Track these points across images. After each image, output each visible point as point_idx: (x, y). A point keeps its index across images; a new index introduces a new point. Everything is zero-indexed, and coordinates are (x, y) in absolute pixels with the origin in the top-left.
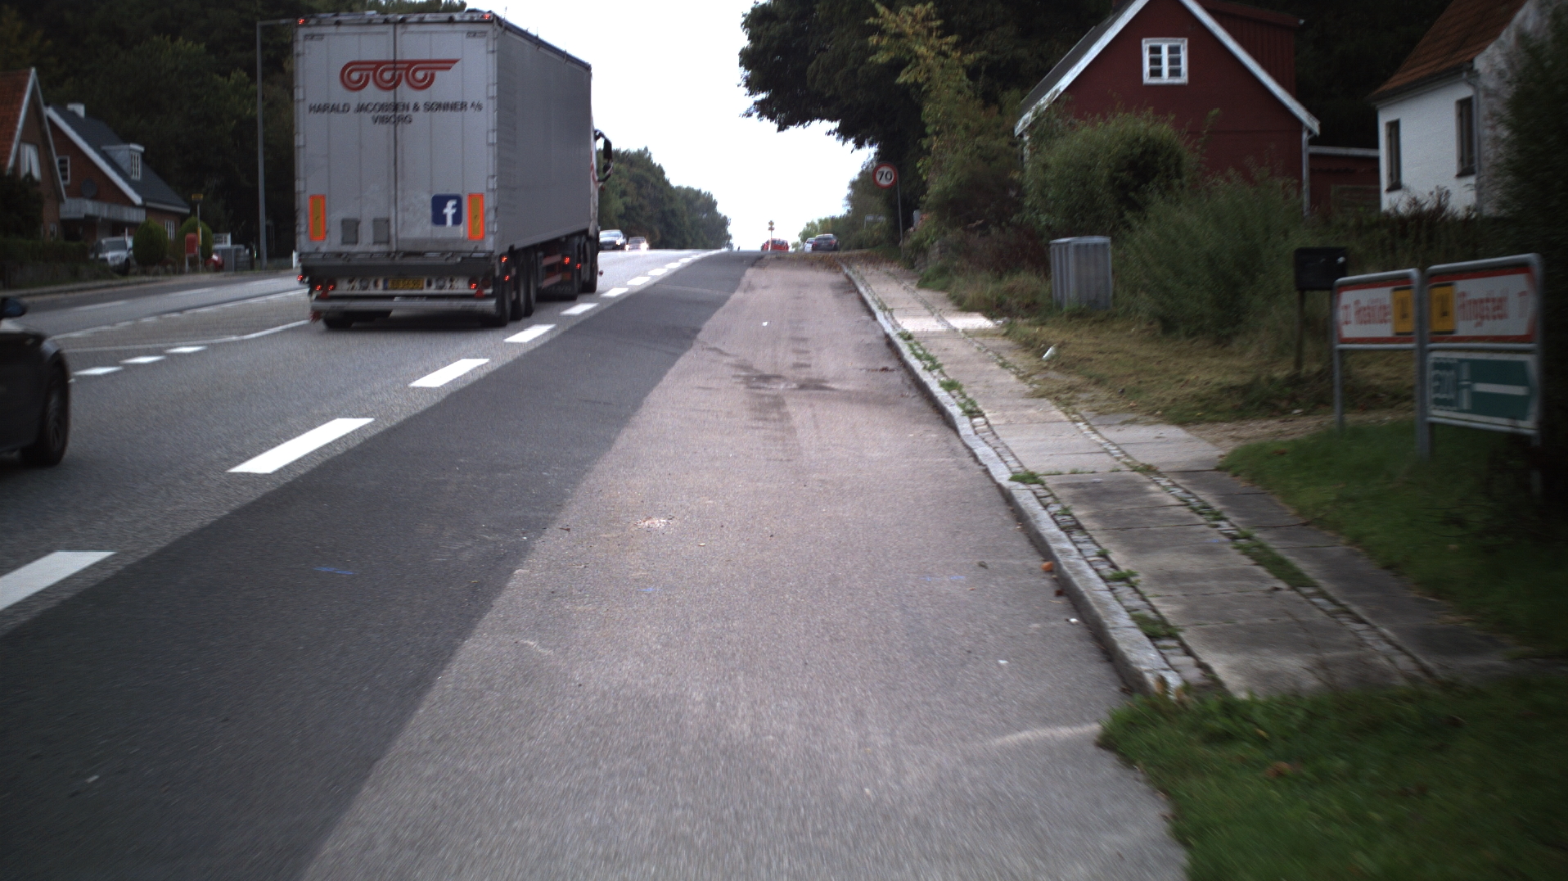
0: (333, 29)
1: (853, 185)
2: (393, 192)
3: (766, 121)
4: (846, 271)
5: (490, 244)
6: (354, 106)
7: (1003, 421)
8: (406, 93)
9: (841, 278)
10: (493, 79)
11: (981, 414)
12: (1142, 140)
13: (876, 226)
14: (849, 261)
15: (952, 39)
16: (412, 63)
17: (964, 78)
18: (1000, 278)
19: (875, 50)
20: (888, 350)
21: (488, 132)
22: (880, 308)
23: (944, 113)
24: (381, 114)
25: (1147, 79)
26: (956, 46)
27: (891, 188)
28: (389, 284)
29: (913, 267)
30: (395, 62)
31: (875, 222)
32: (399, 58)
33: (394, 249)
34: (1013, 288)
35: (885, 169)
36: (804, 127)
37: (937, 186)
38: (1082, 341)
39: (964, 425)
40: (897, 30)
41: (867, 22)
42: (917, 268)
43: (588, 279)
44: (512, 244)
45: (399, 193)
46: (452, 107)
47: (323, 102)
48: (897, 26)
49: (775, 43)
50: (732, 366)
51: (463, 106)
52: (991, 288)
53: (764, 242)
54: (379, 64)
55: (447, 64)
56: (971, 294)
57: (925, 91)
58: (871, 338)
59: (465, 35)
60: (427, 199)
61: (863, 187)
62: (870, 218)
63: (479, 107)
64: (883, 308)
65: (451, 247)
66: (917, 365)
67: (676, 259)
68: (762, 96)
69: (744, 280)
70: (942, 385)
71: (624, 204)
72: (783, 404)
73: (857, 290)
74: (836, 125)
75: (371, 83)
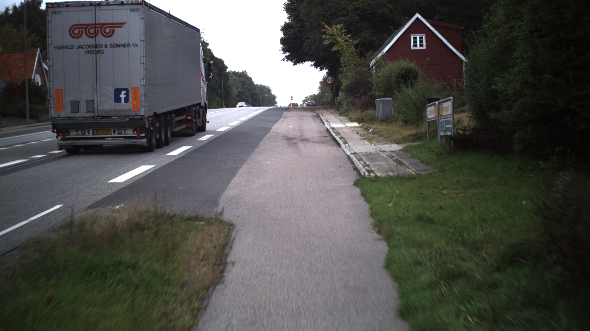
0: (65, 9)
1: (321, 83)
2: (96, 87)
3: (289, 62)
4: (317, 112)
5: (142, 112)
6: (76, 46)
7: (353, 145)
8: (101, 40)
9: (315, 114)
10: (143, 31)
11: (348, 143)
12: (405, 68)
13: (329, 97)
14: (318, 109)
15: (349, 36)
16: (103, 25)
17: (354, 49)
18: (363, 112)
19: (325, 39)
20: (327, 132)
21: (141, 57)
22: (326, 121)
23: (347, 60)
24: (89, 49)
25: (413, 48)
26: (350, 38)
27: (332, 84)
28: (95, 133)
29: (339, 110)
30: (95, 24)
31: (329, 96)
32: (97, 22)
33: (96, 115)
34: (366, 115)
35: (330, 78)
36: (302, 64)
37: (345, 83)
38: (381, 128)
39: (343, 146)
40: (332, 33)
41: (322, 31)
42: (340, 110)
43: (201, 126)
44: (156, 111)
45: (98, 88)
46: (124, 46)
47: (60, 44)
48: (332, 32)
49: (292, 36)
50: (282, 136)
51: (129, 45)
52: (360, 114)
53: (289, 104)
54: (88, 25)
55: (120, 25)
56: (354, 116)
57: (341, 53)
58: (322, 129)
59: (129, 10)
60: (112, 90)
61: (324, 83)
62: (327, 95)
63: (137, 46)
64: (327, 121)
65: (124, 114)
66: (334, 134)
67: (260, 109)
68: (288, 54)
69: (284, 115)
70: (339, 138)
71: (238, 91)
72: (297, 143)
73: (320, 117)
74: (313, 63)
75: (84, 34)
